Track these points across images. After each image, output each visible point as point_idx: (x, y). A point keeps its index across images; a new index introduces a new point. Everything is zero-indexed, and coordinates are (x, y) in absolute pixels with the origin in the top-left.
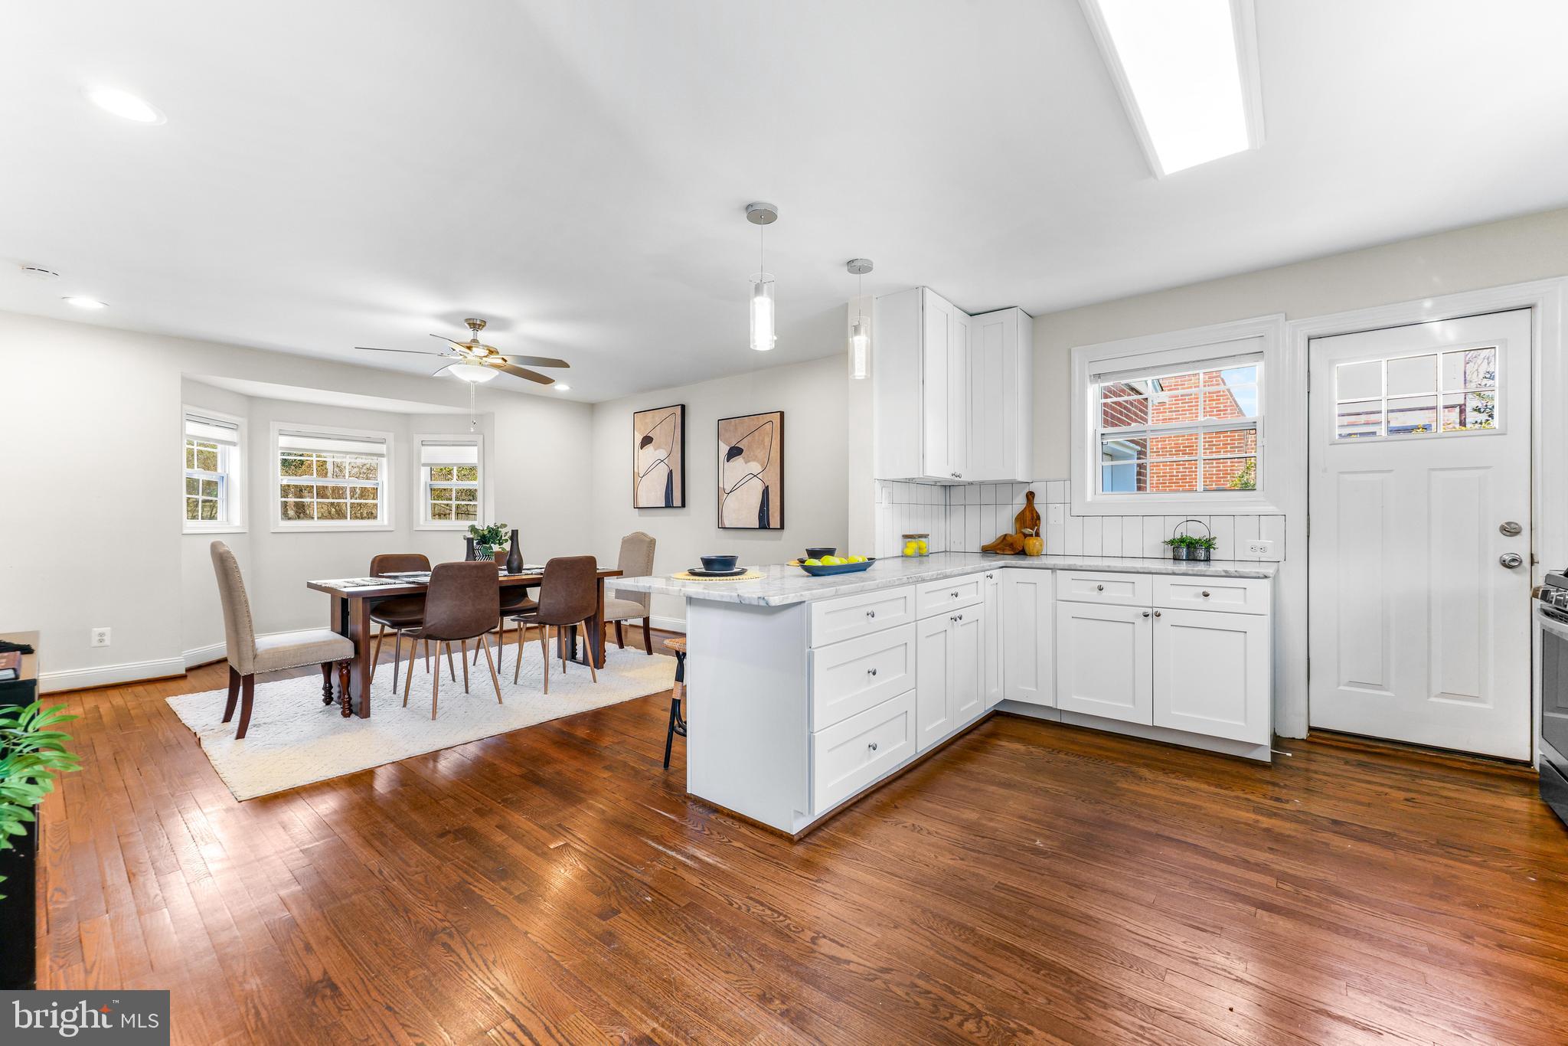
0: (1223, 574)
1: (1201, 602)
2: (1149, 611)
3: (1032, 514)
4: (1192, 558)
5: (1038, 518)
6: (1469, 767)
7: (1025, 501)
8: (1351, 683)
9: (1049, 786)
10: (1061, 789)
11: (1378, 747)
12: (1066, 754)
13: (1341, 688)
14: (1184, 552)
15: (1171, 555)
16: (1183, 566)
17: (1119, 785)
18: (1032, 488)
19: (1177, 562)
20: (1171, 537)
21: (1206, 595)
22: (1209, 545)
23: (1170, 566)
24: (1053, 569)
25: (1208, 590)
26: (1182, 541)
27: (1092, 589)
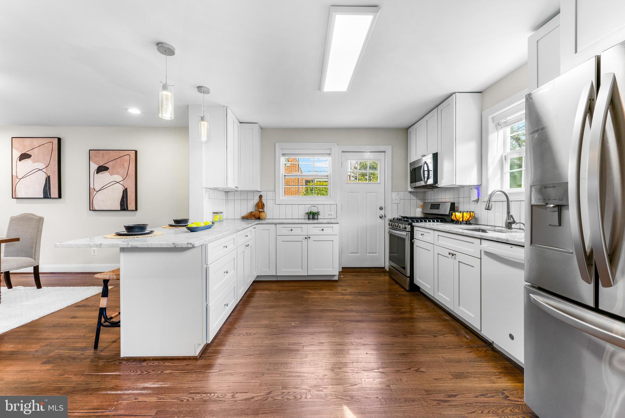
0: (327, 223)
1: (321, 233)
2: (307, 236)
3: (262, 203)
4: (313, 219)
5: (264, 205)
6: (374, 271)
7: (259, 199)
8: (351, 253)
9: (285, 304)
10: (289, 303)
11: (357, 270)
12: (284, 291)
13: (349, 255)
14: (311, 217)
15: (307, 217)
16: (311, 221)
17: (305, 297)
18: (261, 194)
19: (309, 220)
20: (307, 212)
21: (323, 230)
22: (317, 214)
23: (307, 221)
24: (275, 224)
25: (323, 228)
26: (311, 213)
27: (289, 231)
